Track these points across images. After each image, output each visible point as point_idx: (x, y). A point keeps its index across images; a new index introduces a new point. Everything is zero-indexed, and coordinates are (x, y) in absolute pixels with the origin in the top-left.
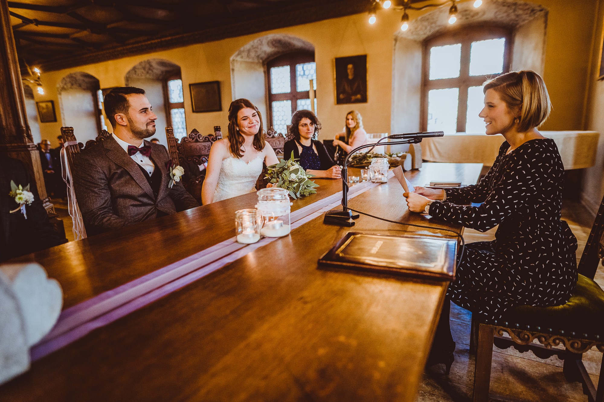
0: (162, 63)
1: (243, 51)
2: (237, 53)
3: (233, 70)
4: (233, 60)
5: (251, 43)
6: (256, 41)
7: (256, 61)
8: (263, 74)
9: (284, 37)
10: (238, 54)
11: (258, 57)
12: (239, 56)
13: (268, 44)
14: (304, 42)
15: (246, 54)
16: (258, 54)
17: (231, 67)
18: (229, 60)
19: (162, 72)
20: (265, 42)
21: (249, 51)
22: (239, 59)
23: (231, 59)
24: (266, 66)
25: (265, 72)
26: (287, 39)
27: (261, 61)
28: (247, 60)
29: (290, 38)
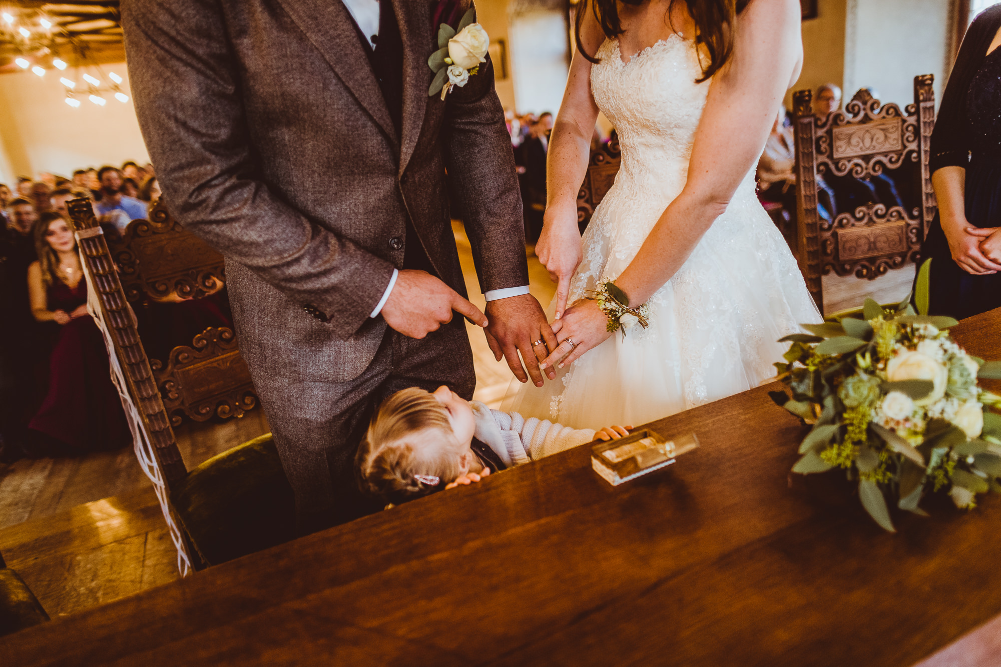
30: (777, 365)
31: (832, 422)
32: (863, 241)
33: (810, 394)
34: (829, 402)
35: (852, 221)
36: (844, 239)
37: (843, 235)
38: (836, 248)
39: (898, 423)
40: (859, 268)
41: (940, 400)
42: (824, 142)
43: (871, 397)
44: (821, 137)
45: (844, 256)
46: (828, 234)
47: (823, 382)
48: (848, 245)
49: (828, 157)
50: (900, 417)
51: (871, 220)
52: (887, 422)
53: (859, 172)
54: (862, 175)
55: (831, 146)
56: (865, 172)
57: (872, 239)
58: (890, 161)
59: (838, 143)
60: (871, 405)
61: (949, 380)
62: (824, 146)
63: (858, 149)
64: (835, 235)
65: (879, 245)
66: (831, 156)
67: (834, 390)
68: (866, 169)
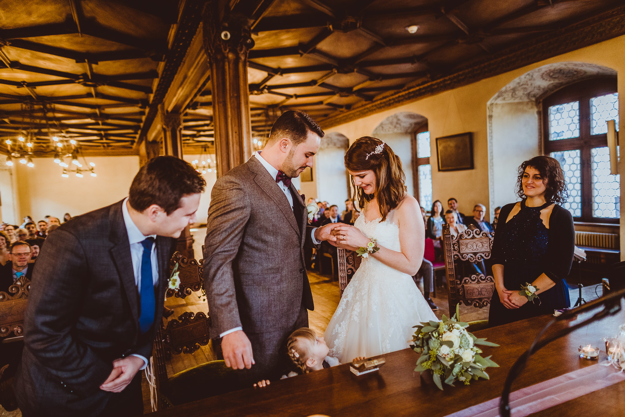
0: (411, 116)
1: (506, 91)
2: (496, 95)
3: (491, 117)
4: (492, 104)
5: (517, 80)
6: (523, 77)
7: (526, 100)
8: (536, 116)
9: (565, 65)
10: (498, 97)
11: (528, 95)
12: (501, 98)
13: (542, 76)
14: (600, 68)
15: (510, 94)
16: (528, 91)
17: (488, 114)
18: (486, 105)
19: (411, 124)
20: (536, 75)
21: (514, 90)
22: (499, 101)
23: (489, 103)
24: (541, 105)
25: (539, 113)
26: (571, 67)
27: (534, 99)
28: (512, 101)
29: (576, 65)
30: (413, 336)
31: (427, 354)
32: (476, 290)
33: (421, 345)
34: (426, 348)
35: (470, 281)
36: (467, 289)
37: (467, 287)
38: (464, 293)
39: (445, 355)
40: (475, 302)
41: (457, 349)
42: (456, 246)
43: (438, 347)
44: (455, 243)
45: (468, 297)
46: (460, 286)
47: (425, 341)
48: (469, 292)
49: (458, 252)
50: (446, 353)
51: (478, 281)
52: (442, 355)
53: (472, 259)
54: (473, 261)
55: (459, 247)
56: (474, 260)
57: (480, 290)
58: (485, 255)
59: (462, 247)
60: (437, 350)
61: (461, 343)
62: (456, 247)
63: (471, 250)
64: (463, 286)
65: (483, 293)
66: (459, 252)
67: (428, 344)
68: (475, 258)
